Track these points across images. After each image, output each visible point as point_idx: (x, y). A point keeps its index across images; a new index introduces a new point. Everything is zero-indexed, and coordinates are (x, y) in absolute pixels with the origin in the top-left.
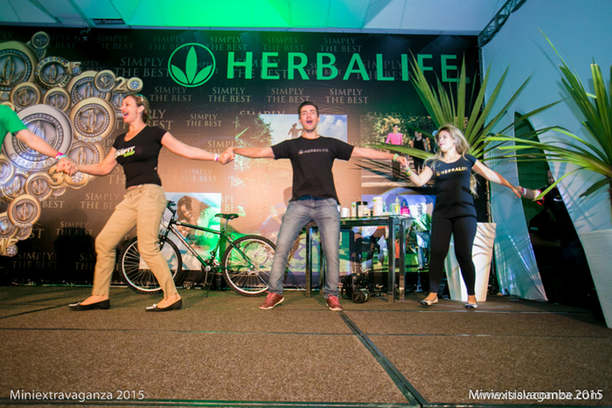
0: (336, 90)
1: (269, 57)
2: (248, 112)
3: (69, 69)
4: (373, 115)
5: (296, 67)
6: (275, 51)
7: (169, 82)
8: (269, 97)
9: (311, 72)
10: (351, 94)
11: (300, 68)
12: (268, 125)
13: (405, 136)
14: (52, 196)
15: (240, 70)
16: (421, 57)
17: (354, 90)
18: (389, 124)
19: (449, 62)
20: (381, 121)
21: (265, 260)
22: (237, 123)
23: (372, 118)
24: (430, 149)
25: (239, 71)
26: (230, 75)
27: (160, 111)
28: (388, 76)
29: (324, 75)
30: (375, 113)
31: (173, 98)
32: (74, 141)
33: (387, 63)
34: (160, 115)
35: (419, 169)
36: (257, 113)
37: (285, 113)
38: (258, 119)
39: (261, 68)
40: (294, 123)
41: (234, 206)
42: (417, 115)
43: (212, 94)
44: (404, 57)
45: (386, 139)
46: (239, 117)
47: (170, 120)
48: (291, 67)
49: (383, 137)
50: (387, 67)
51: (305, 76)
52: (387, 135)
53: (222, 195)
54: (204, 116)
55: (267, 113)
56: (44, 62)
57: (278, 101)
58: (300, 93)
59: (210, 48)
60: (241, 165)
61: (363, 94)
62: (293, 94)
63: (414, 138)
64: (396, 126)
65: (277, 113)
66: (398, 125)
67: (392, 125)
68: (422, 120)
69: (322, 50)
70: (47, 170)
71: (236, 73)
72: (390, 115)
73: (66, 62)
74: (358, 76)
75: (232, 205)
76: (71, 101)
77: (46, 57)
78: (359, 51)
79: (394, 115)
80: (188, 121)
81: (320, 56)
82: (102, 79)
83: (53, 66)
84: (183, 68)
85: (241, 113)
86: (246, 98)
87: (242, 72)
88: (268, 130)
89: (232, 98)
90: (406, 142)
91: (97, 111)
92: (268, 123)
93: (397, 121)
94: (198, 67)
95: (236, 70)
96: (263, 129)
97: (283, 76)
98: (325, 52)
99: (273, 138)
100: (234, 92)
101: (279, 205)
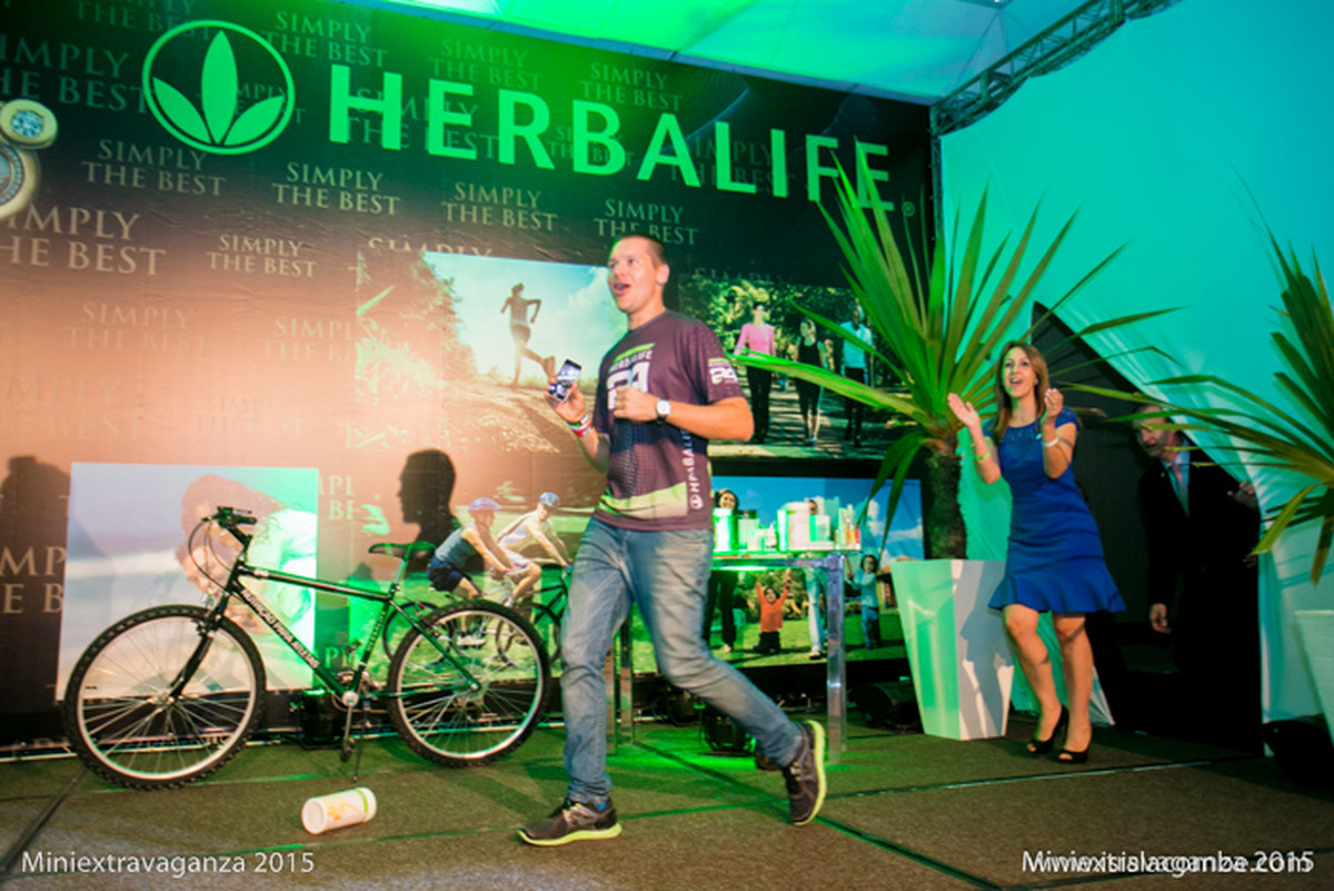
0: (621, 204)
1: (449, 96)
2: (392, 243)
4: (707, 275)
5: (521, 131)
6: (466, 81)
7: (150, 132)
8: (450, 206)
9: (558, 149)
10: (657, 216)
11: (532, 134)
12: (446, 283)
13: (779, 332)
15: (367, 122)
16: (813, 143)
17: (663, 208)
18: (745, 299)
19: (874, 162)
20: (726, 293)
22: (361, 274)
23: (705, 282)
24: (832, 367)
25: (365, 122)
26: (339, 132)
27: (119, 216)
28: (741, 181)
29: (591, 162)
30: (713, 272)
31: (164, 181)
33: (740, 148)
34: (121, 228)
35: (810, 416)
36: (416, 246)
37: (491, 255)
38: (419, 264)
39: (426, 124)
40: (516, 283)
41: (355, 506)
42: (806, 284)
43: (284, 181)
44: (778, 138)
45: (737, 337)
46: (367, 253)
47: (152, 248)
48: (507, 131)
49: (731, 333)
50: (741, 156)
51: (543, 160)
52: (740, 328)
53: (321, 474)
54: (263, 245)
55: (445, 250)
57: (474, 220)
58: (530, 202)
59: (276, 45)
60: (375, 390)
61: (685, 221)
62: (512, 204)
63: (799, 339)
64: (760, 307)
65: (472, 253)
66: (764, 304)
67: (751, 304)
68: (816, 297)
69: (587, 94)
71: (356, 129)
72: (746, 277)
74: (674, 172)
75: (350, 502)
78: (676, 108)
79: (756, 278)
80: (214, 255)
81: (581, 110)
84: (193, 92)
85: (371, 244)
86: (385, 204)
87: (372, 126)
88: (447, 296)
89: (344, 199)
90: (782, 348)
92: (447, 278)
93: (762, 295)
94: (239, 98)
95: (357, 119)
96: (432, 292)
97: (486, 153)
98: (593, 98)
99: (460, 321)
100: (351, 183)
101: (478, 502)
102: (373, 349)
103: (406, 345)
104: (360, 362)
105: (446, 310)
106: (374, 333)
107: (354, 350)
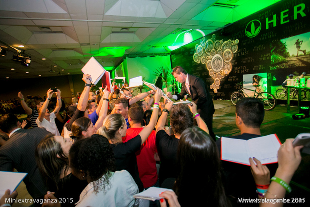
1: (284, 13)
2: (275, 40)
3: (221, 43)
5: (299, 12)
6: (287, 9)
7: (246, 38)
8: (285, 31)
9: (307, 11)
11: (301, 11)
12: (284, 43)
14: (222, 78)
15: (271, 24)
21: (284, 96)
22: (271, 46)
26: (267, 27)
32: (224, 63)
36: (279, 40)
37: (292, 36)
38: (280, 42)
39: (280, 20)
40: (298, 39)
43: (261, 38)
46: (272, 43)
47: (248, 51)
48: (296, 13)
51: (304, 15)
53: (267, 73)
54: (259, 46)
55: (284, 38)
56: (215, 43)
57: (289, 32)
58: (300, 24)
59: (259, 20)
60: (274, 62)
62: (297, 26)
65: (289, 37)
70: (220, 71)
71: (270, 26)
73: (220, 41)
75: (271, 77)
76: (222, 52)
77: (216, 41)
80: (254, 49)
82: (228, 43)
83: (217, 43)
86: (274, 35)
88: (285, 45)
89: (268, 37)
91: (228, 53)
92: (284, 42)
96: (282, 45)
97: (291, 19)
99: (287, 49)
100: (269, 34)
101: (290, 75)
102: (273, 56)
103: (278, 54)
104: (272, 58)
105: (285, 48)
106: (274, 54)
107: (271, 57)
